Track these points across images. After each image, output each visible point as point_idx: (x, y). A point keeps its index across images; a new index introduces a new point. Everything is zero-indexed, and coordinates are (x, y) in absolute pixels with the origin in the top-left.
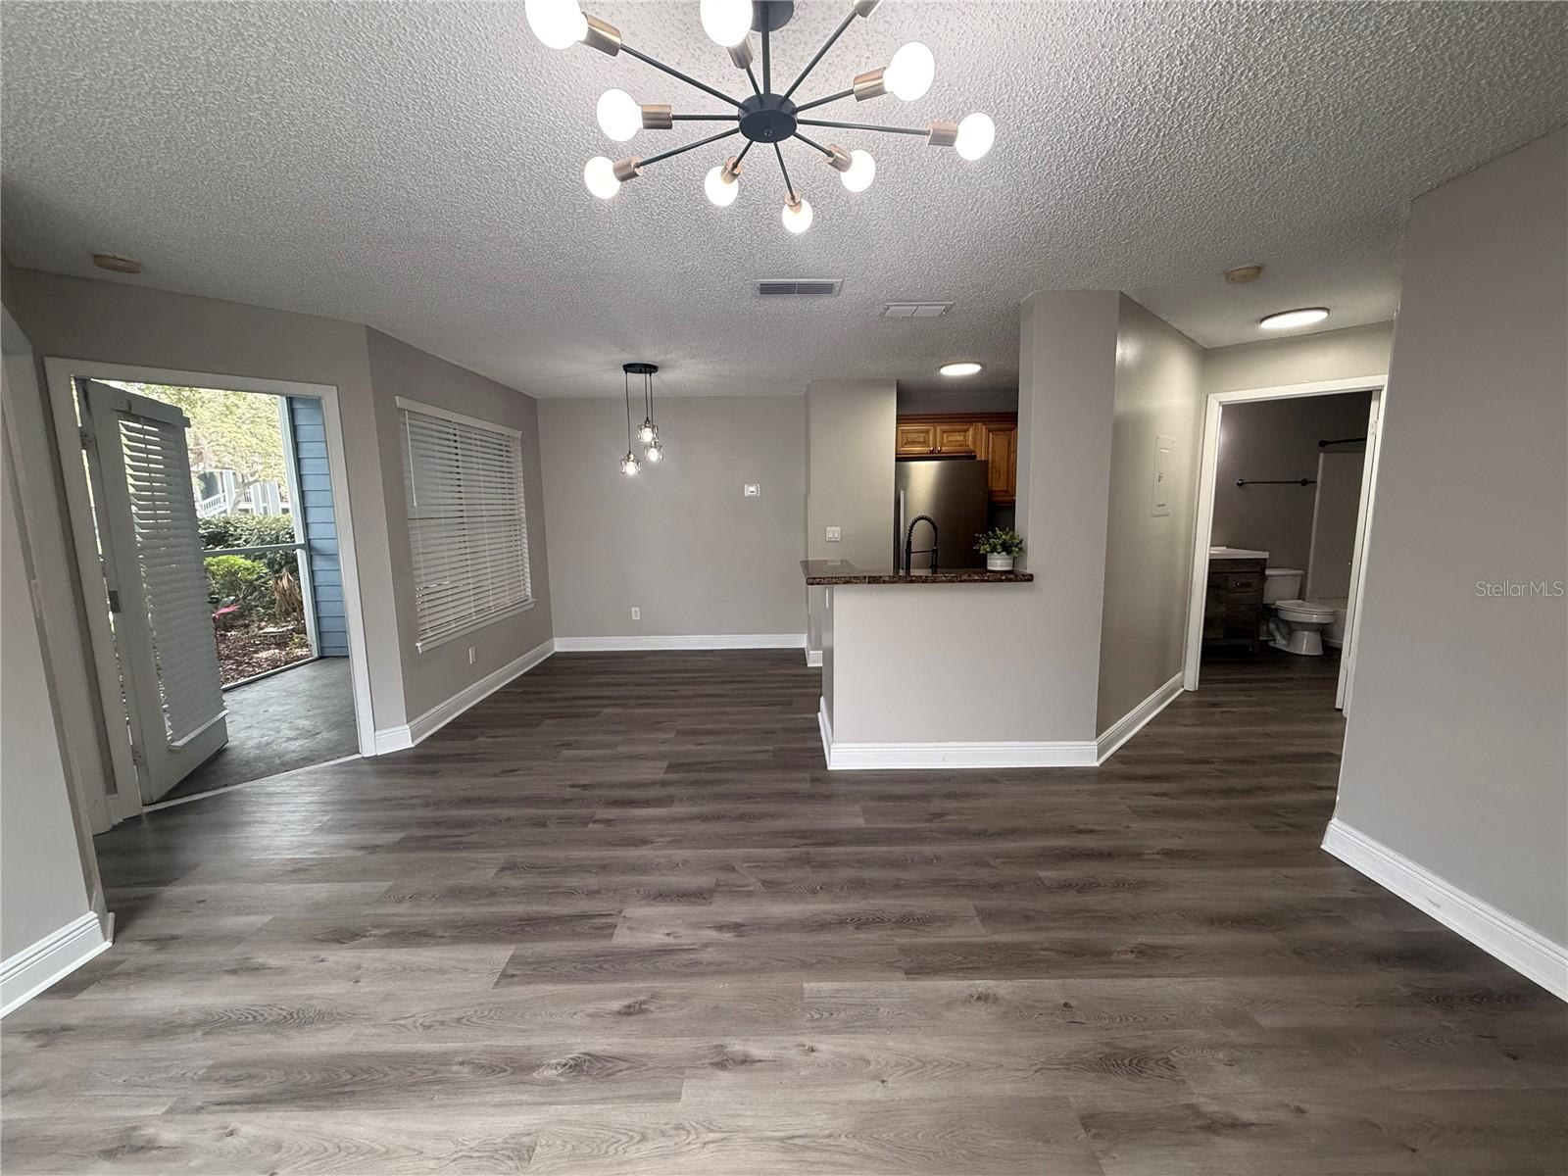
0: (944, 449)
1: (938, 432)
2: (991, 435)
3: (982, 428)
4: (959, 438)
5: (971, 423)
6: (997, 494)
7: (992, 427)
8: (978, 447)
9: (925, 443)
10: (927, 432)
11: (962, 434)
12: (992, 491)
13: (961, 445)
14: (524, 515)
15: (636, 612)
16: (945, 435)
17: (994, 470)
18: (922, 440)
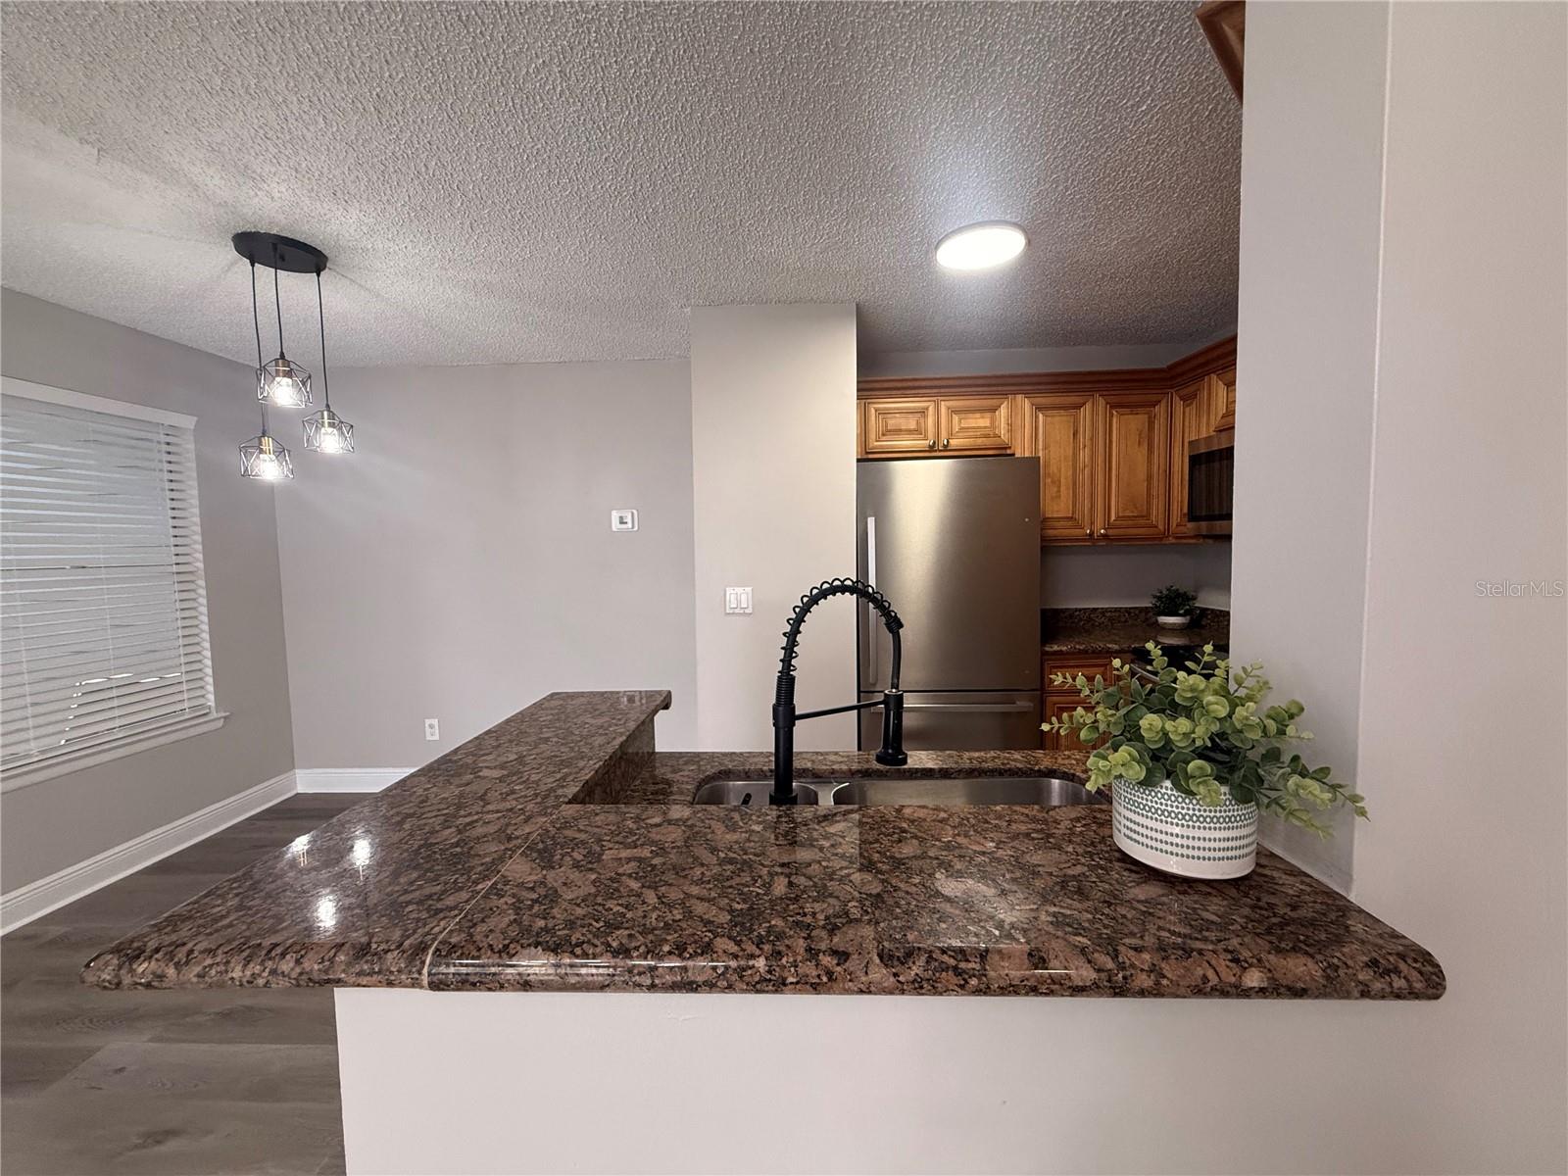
0: (954, 443)
1: (943, 410)
2: (1041, 416)
3: (1025, 404)
4: (982, 421)
5: (1005, 394)
6: (1057, 524)
7: (1041, 400)
8: (1019, 436)
9: (918, 431)
10: (923, 412)
11: (988, 415)
12: (1045, 520)
13: (987, 436)
14: (201, 565)
15: (431, 726)
16: (956, 418)
17: (1049, 480)
18: (913, 426)
